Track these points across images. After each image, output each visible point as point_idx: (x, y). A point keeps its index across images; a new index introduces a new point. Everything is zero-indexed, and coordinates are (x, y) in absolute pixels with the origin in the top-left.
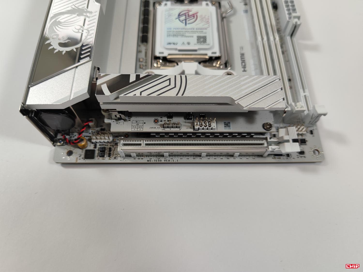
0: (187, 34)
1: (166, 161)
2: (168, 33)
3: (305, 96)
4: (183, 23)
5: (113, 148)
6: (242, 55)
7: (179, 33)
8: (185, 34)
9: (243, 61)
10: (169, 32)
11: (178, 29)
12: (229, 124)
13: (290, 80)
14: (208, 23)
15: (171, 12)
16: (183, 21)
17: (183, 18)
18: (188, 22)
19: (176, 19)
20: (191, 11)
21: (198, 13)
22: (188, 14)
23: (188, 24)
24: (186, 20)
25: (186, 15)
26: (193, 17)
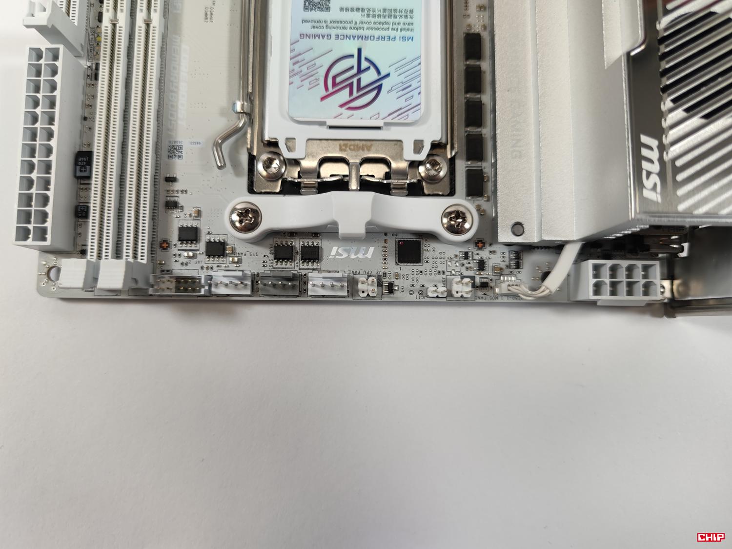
2: (409, 24)
4: (367, 59)
7: (380, 23)
11: (383, 38)
14: (294, 60)
15: (402, 103)
16: (368, 68)
17: (368, 77)
18: (354, 62)
19: (388, 75)
20: (342, 106)
21: (323, 99)
22: (351, 93)
23: (352, 56)
24: (360, 71)
25: (359, 88)
26: (338, 80)
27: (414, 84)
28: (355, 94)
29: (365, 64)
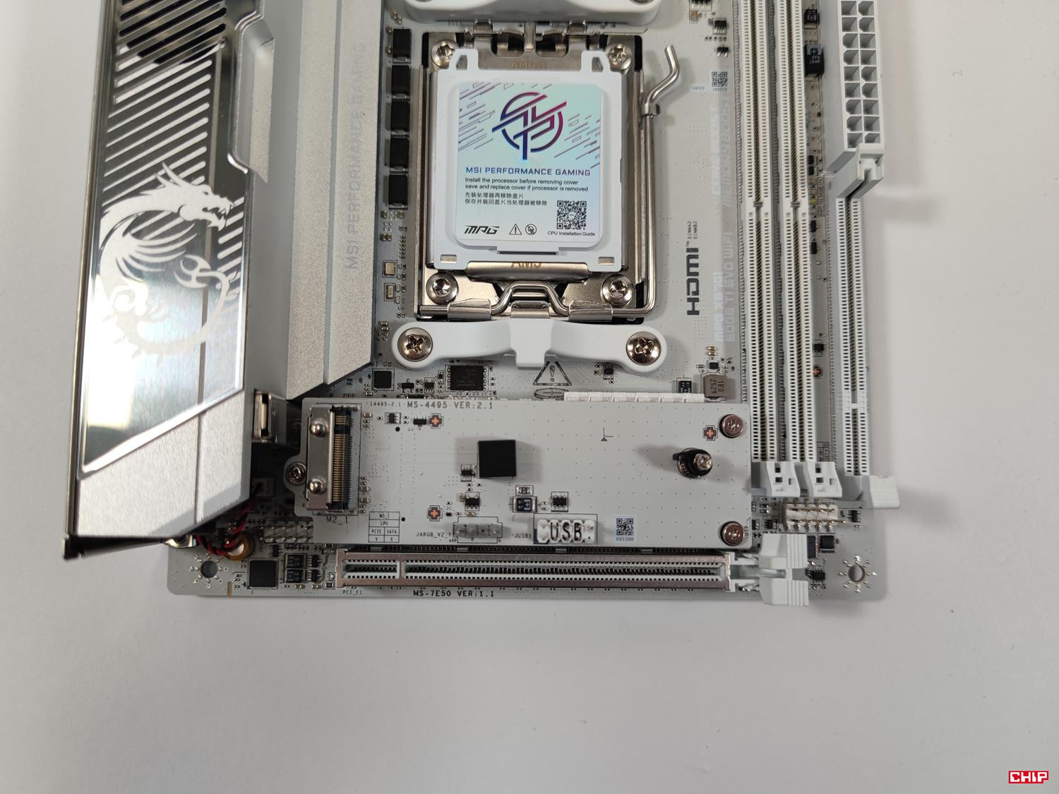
0: (528, 195)
1: (462, 594)
2: (470, 186)
3: (855, 412)
4: (517, 147)
5: (323, 557)
6: (693, 253)
7: (503, 187)
8: (518, 192)
9: (693, 278)
10: (473, 184)
11: (499, 170)
12: (630, 525)
13: (819, 348)
14: (595, 146)
15: (480, 100)
16: (516, 137)
17: (515, 127)
18: (532, 144)
19: (494, 129)
20: (544, 97)
21: (564, 104)
22: (534, 110)
23: (533, 150)
24: (525, 134)
25: (525, 115)
26: (547, 125)
27: (466, 120)
28: (529, 109)
29: (519, 141)
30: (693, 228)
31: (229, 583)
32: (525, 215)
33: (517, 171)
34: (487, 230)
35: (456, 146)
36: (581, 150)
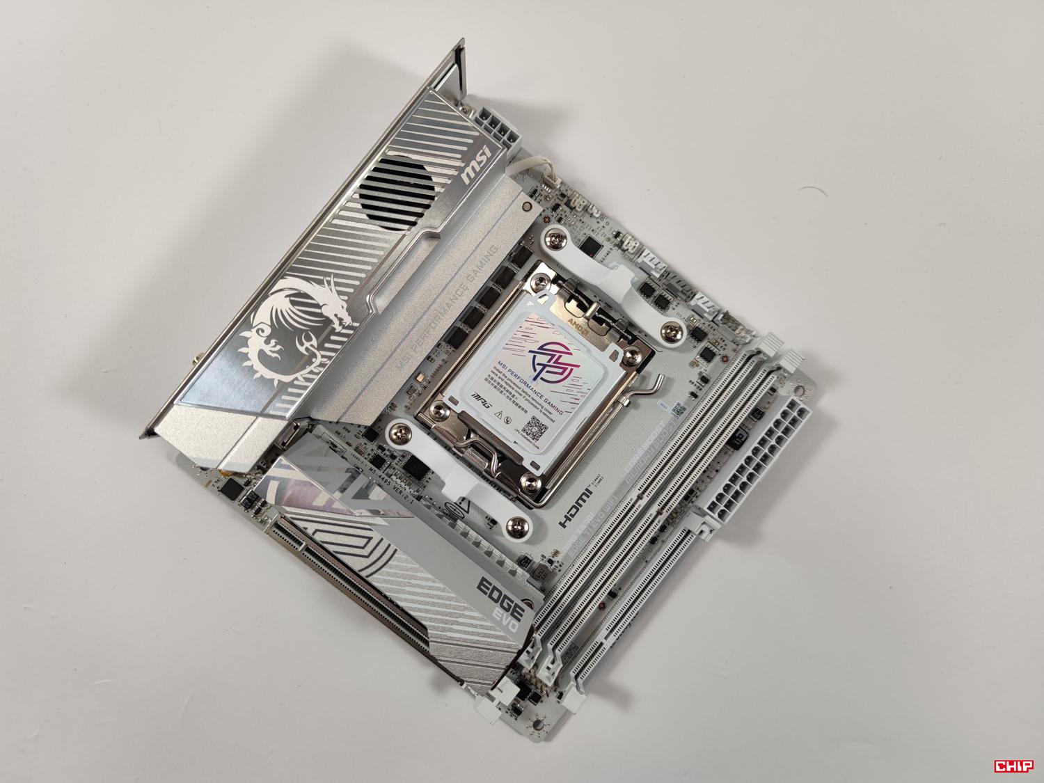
0: (521, 401)
2: (494, 373)
3: (601, 644)
4: (535, 370)
6: (588, 493)
7: (510, 386)
8: (517, 395)
9: (577, 506)
10: (496, 372)
11: (516, 376)
13: (612, 595)
14: (577, 401)
15: (536, 329)
16: (539, 364)
17: (542, 359)
18: (544, 375)
19: (530, 351)
20: (571, 354)
21: (578, 366)
22: (560, 357)
23: (542, 379)
24: (545, 366)
25: (553, 356)
26: (561, 371)
27: (519, 335)
28: (558, 354)
29: (539, 368)
30: (599, 480)
31: (210, 481)
32: (510, 409)
33: (525, 383)
34: (484, 403)
35: (503, 345)
36: (568, 398)
